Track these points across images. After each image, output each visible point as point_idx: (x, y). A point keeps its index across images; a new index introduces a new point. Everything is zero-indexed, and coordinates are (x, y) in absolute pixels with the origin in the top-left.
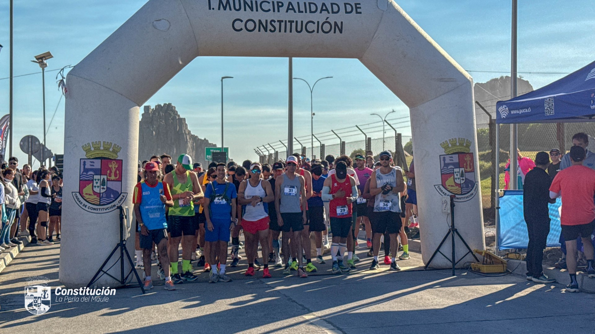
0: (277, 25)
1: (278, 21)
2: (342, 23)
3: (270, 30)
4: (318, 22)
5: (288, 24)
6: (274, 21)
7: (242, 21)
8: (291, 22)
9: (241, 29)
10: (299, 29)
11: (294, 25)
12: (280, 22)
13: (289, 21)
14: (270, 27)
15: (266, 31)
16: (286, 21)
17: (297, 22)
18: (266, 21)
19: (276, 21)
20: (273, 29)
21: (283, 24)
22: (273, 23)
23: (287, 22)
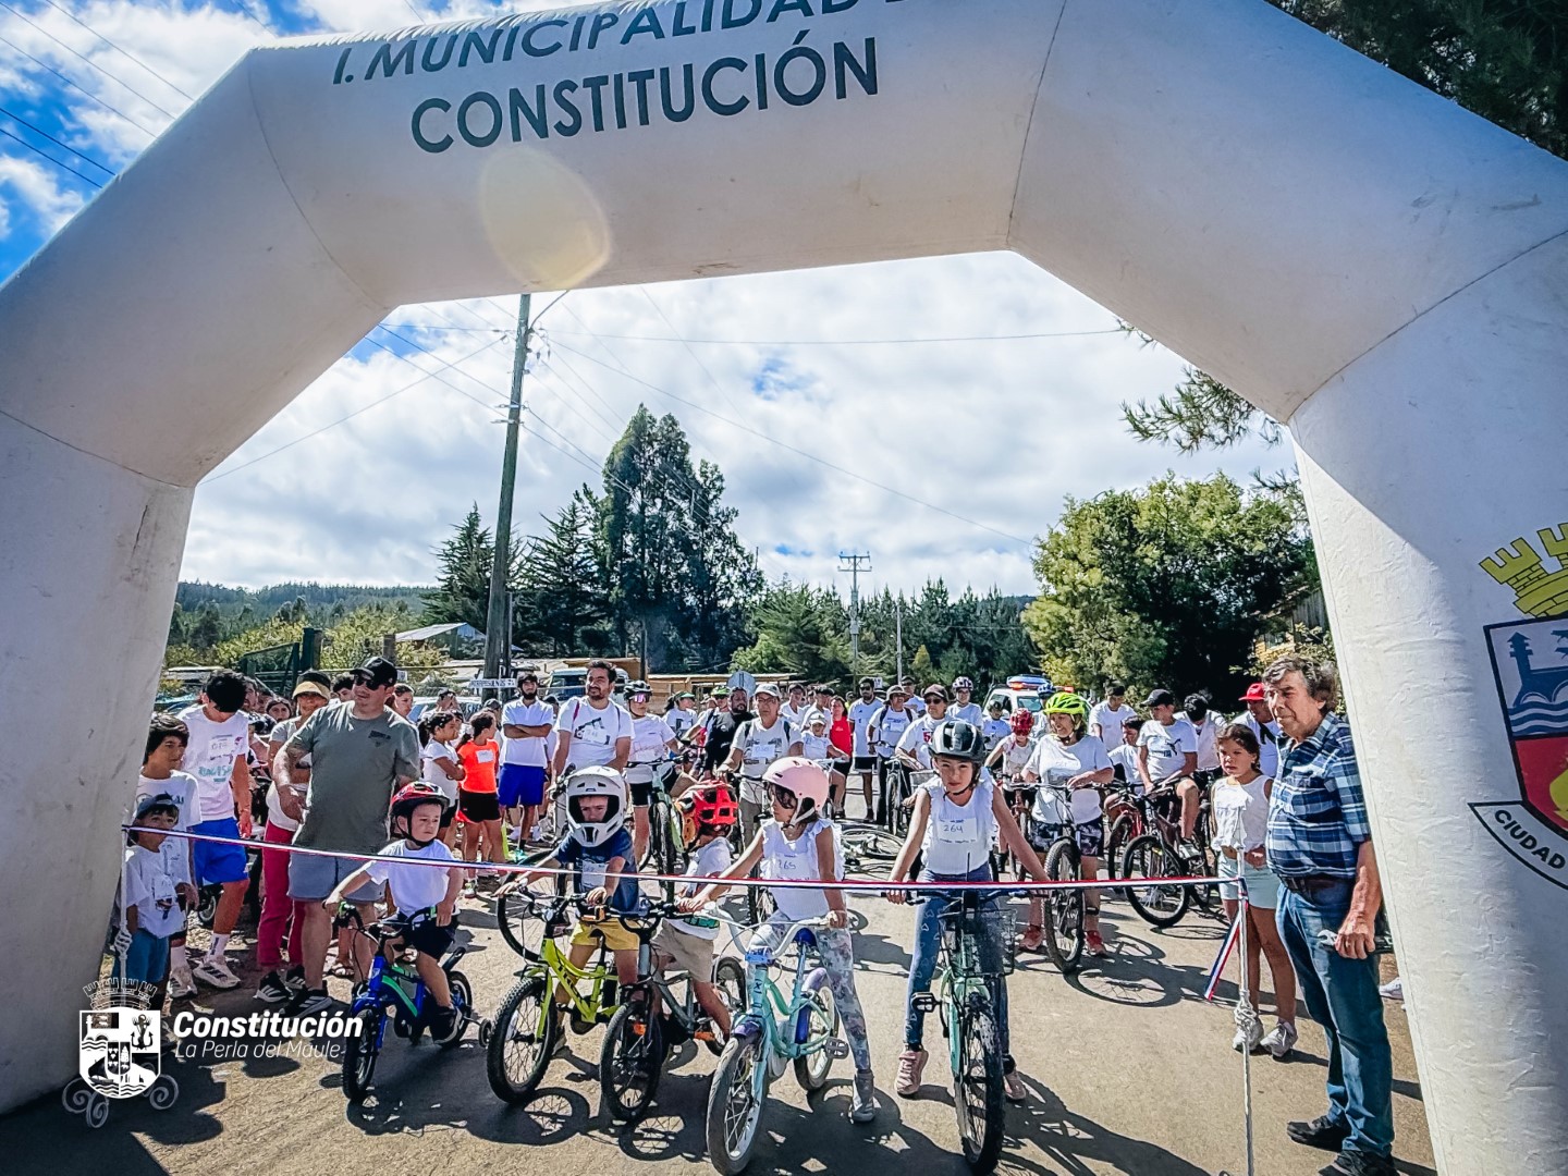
0: (582, 99)
1: (587, 83)
2: (870, 43)
3: (560, 127)
4: (760, 59)
5: (631, 89)
6: (572, 87)
7: (446, 106)
8: (641, 78)
9: (448, 141)
10: (678, 105)
11: (654, 87)
12: (595, 84)
13: (632, 77)
14: (555, 114)
15: (543, 133)
16: (619, 78)
17: (665, 72)
18: (541, 90)
19: (580, 83)
20: (569, 121)
21: (607, 92)
22: (566, 93)
23: (625, 78)
